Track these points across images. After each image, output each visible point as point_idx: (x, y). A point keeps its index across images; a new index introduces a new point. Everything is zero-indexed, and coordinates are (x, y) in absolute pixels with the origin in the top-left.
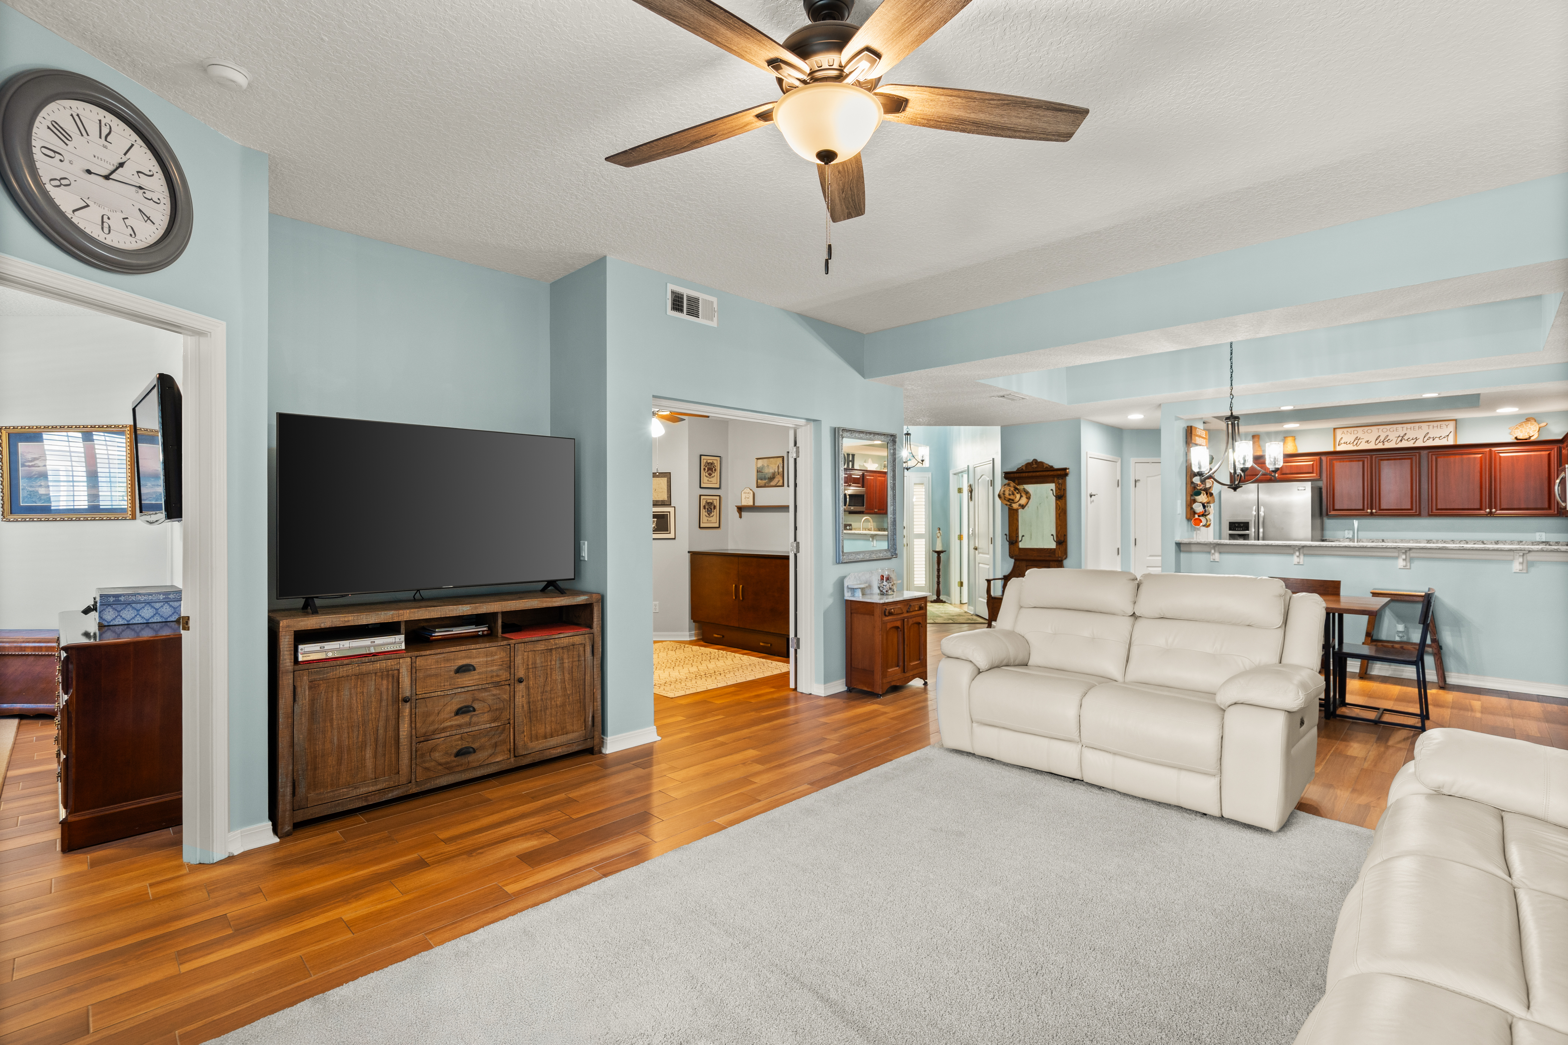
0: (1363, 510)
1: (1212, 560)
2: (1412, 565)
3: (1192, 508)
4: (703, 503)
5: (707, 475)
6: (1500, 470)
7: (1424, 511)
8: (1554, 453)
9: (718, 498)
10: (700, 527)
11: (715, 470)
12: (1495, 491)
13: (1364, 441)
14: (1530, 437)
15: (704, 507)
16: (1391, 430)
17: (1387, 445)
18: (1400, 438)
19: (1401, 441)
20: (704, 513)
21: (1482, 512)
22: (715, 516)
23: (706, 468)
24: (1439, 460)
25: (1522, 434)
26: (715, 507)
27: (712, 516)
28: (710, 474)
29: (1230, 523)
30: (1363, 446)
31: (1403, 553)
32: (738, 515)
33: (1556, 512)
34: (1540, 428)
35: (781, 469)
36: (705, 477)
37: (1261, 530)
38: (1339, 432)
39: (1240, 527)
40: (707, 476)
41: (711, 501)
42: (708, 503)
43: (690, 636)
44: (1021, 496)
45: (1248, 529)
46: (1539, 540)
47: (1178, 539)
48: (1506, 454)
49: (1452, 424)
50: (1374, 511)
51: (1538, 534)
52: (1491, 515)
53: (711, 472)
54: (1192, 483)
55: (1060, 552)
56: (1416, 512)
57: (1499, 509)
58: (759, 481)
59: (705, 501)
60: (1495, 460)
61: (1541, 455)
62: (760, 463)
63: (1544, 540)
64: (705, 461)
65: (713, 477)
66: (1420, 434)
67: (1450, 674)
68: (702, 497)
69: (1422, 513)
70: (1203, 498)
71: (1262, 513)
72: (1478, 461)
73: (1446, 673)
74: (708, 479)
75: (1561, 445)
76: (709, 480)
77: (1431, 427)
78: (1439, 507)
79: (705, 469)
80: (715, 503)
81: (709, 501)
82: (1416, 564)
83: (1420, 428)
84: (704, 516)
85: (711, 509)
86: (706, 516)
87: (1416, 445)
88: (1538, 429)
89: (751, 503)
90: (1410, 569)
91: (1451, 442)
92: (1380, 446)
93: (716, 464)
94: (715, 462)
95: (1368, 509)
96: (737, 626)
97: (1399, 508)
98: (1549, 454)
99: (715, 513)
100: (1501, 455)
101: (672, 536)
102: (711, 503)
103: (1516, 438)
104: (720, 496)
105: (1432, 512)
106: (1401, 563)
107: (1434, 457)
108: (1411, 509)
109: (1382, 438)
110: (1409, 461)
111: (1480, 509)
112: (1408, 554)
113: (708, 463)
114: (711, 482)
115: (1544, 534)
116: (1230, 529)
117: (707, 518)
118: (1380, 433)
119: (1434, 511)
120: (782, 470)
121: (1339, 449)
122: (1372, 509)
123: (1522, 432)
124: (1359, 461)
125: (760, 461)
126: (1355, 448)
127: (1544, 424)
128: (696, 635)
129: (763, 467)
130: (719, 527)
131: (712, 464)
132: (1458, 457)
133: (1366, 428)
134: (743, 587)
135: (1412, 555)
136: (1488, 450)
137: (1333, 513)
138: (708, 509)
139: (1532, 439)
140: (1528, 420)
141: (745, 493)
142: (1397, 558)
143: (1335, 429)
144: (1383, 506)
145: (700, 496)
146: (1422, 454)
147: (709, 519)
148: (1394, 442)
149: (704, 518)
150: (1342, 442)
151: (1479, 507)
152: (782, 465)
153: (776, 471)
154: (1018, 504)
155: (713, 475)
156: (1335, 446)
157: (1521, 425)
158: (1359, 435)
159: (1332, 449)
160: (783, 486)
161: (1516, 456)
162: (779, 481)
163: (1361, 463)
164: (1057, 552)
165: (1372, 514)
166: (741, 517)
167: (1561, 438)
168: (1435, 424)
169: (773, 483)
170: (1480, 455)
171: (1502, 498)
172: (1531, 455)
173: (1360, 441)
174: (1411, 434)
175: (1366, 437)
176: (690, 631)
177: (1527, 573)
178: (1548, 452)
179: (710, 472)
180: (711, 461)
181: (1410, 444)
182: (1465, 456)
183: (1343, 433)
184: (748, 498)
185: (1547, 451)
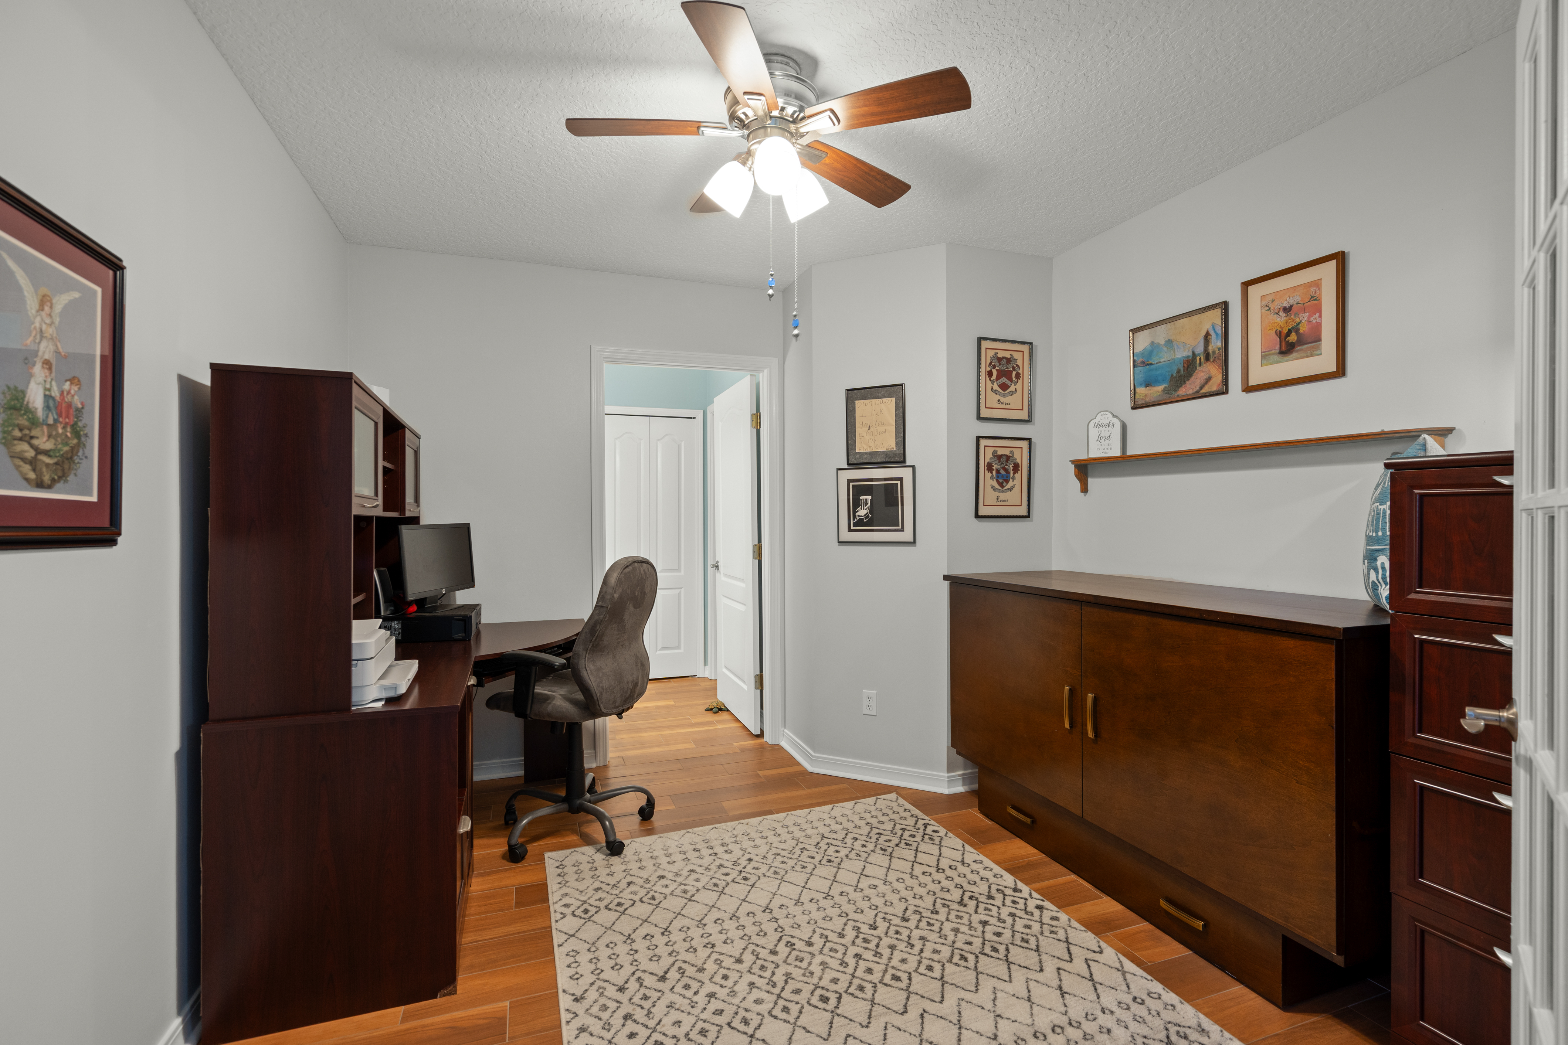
4: (986, 456)
5: (996, 387)
9: (1025, 444)
10: (977, 516)
11: (1018, 376)
15: (989, 467)
20: (988, 481)
22: (1017, 489)
23: (995, 372)
26: (1016, 468)
27: (1011, 489)
28: (1004, 387)
32: (1077, 484)
35: (1216, 343)
36: (990, 393)
40: (995, 392)
41: (1007, 452)
42: (1000, 457)
43: (951, 782)
53: (1008, 382)
58: (1141, 390)
59: (990, 451)
62: (1143, 341)
64: (991, 353)
65: (1012, 393)
68: (983, 443)
74: (998, 397)
76: (1003, 400)
79: (990, 374)
80: (1017, 453)
81: (1000, 452)
84: (989, 490)
85: (1007, 471)
86: (995, 489)
89: (1115, 451)
93: (1019, 363)
94: (1017, 356)
96: (1078, 812)
99: (1018, 481)
101: (907, 536)
102: (1008, 458)
104: (1029, 440)
113: (1000, 360)
114: (1006, 407)
117: (997, 494)
120: (1219, 344)
125: (1140, 335)
128: (965, 780)
129: (1154, 347)
130: (1028, 516)
131: (1009, 360)
134: (1096, 700)
138: (998, 471)
141: (1098, 425)
145: (978, 438)
147: (1003, 496)
149: (989, 494)
152: (1219, 330)
153: (1200, 349)
155: (1012, 388)
160: (1224, 390)
162: (1208, 380)
166: (1085, 489)
169: (1189, 388)
176: (950, 769)
179: (1004, 380)
180: (1007, 355)
184: (1108, 438)
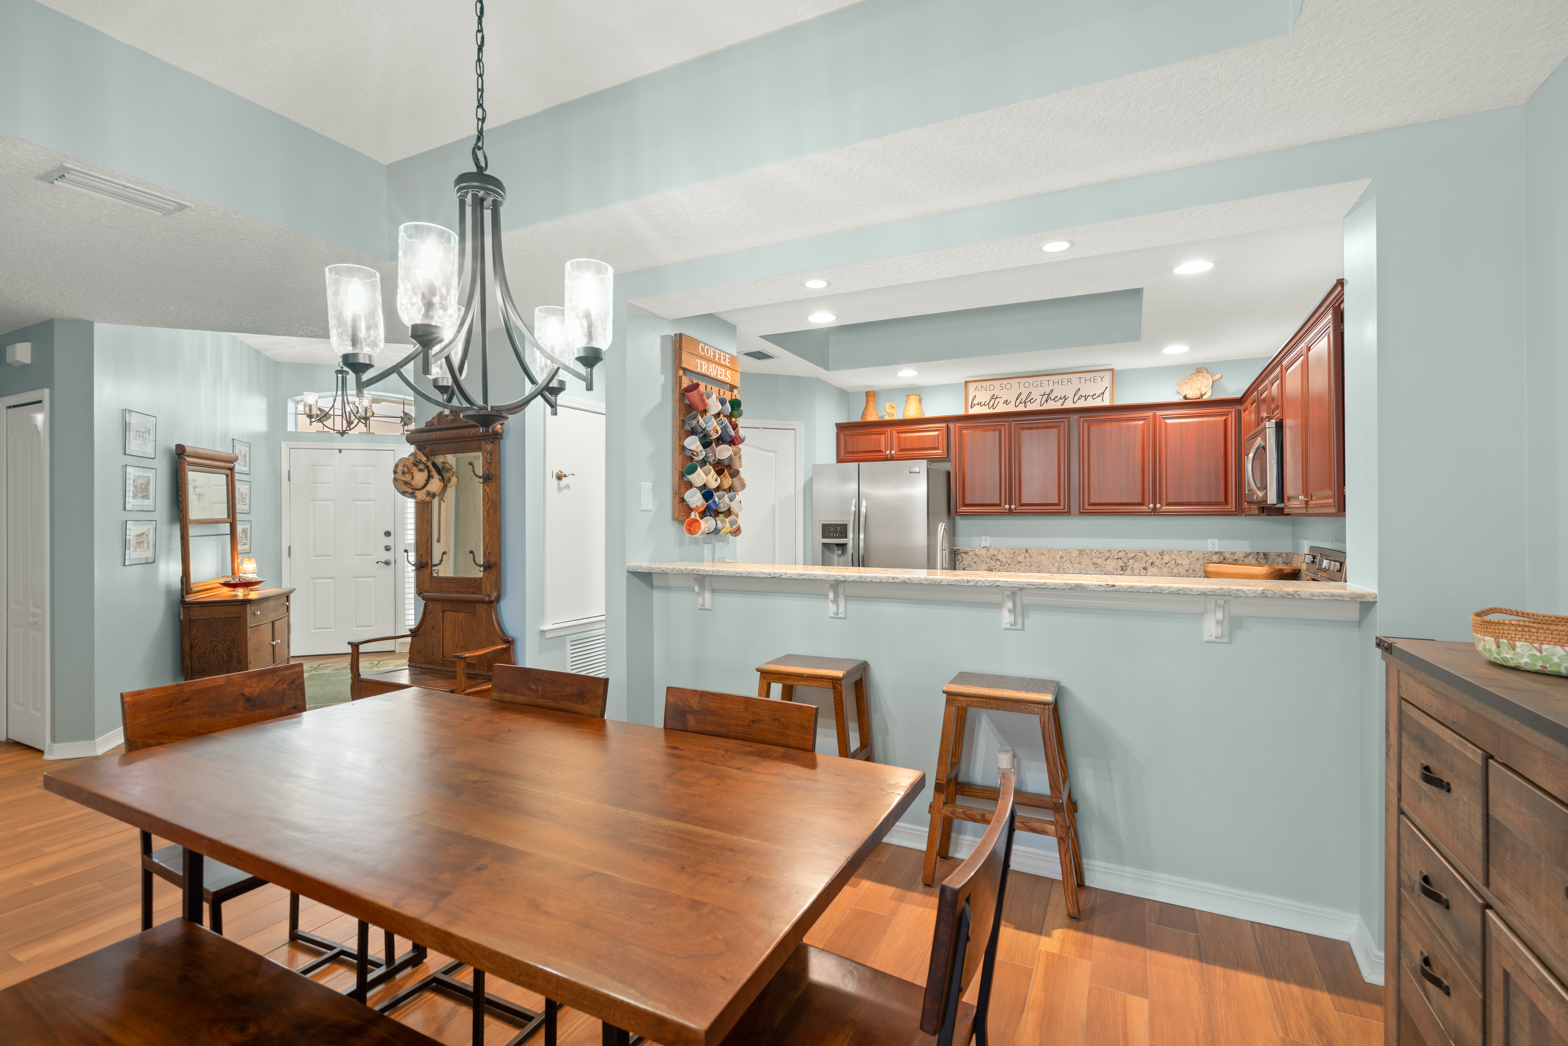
0: (1000, 505)
1: (700, 606)
2: (1026, 620)
3: (683, 500)
6: (1166, 445)
7: (1074, 508)
8: (1232, 419)
12: (1160, 476)
13: (1002, 400)
14: (1202, 395)
16: (1035, 385)
17: (1030, 407)
18: (1045, 397)
19: (1047, 401)
21: (1144, 508)
24: (1092, 428)
25: (1192, 392)
29: (823, 525)
30: (1001, 408)
31: (1008, 596)
33: (1234, 509)
34: (1213, 382)
37: (862, 536)
38: (971, 387)
39: (836, 532)
44: (430, 477)
45: (846, 537)
46: (1212, 550)
47: (643, 563)
48: (1174, 421)
49: (1108, 376)
50: (1013, 507)
51: (1210, 541)
52: (1155, 512)
54: (683, 448)
55: (488, 585)
56: (1064, 509)
57: (1164, 504)
60: (1160, 430)
61: (1215, 421)
63: (1217, 550)
66: (1068, 390)
67: (1091, 862)
69: (1072, 509)
70: (703, 477)
71: (863, 510)
72: (1140, 431)
73: (1084, 861)
75: (1238, 407)
77: (1083, 380)
78: (1092, 501)
82: (1035, 619)
83: (1069, 381)
87: (1066, 406)
88: (1211, 384)
90: (1023, 629)
91: (1107, 402)
92: (1021, 408)
95: (1006, 504)
97: (1044, 502)
98: (1226, 420)
100: (1168, 421)
103: (1185, 397)
105: (1083, 509)
106: (1006, 617)
107: (1086, 425)
108: (1058, 504)
109: (1023, 397)
110: (1056, 430)
111: (1142, 504)
112: (1018, 598)
115: (1217, 541)
116: (823, 537)
118: (1022, 390)
119: (1087, 507)
121: (972, 412)
122: (1010, 505)
123: (1191, 389)
124: (994, 430)
126: (991, 411)
127: (1220, 376)
132: (1115, 425)
133: (1004, 382)
135: (1027, 599)
136: (1150, 414)
137: (963, 509)
139: (1205, 398)
140: (1199, 371)
142: (999, 606)
143: (966, 382)
144: (1025, 500)
146: (1071, 420)
148: (1038, 402)
150: (975, 402)
151: (1140, 501)
154: (424, 491)
156: (966, 409)
157: (1190, 378)
158: (997, 392)
159: (961, 412)
161: (1185, 423)
163: (997, 433)
164: (484, 585)
165: (1010, 512)
167: (1239, 395)
168: (1088, 376)
170: (1142, 422)
171: (1169, 488)
172: (1203, 422)
173: (997, 400)
174: (1058, 392)
175: (1005, 395)
177: (1230, 642)
178: (1224, 418)
181: (1057, 405)
182: (1123, 424)
183: (977, 388)
185: (1223, 415)
